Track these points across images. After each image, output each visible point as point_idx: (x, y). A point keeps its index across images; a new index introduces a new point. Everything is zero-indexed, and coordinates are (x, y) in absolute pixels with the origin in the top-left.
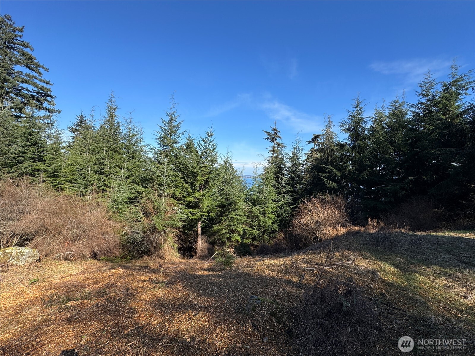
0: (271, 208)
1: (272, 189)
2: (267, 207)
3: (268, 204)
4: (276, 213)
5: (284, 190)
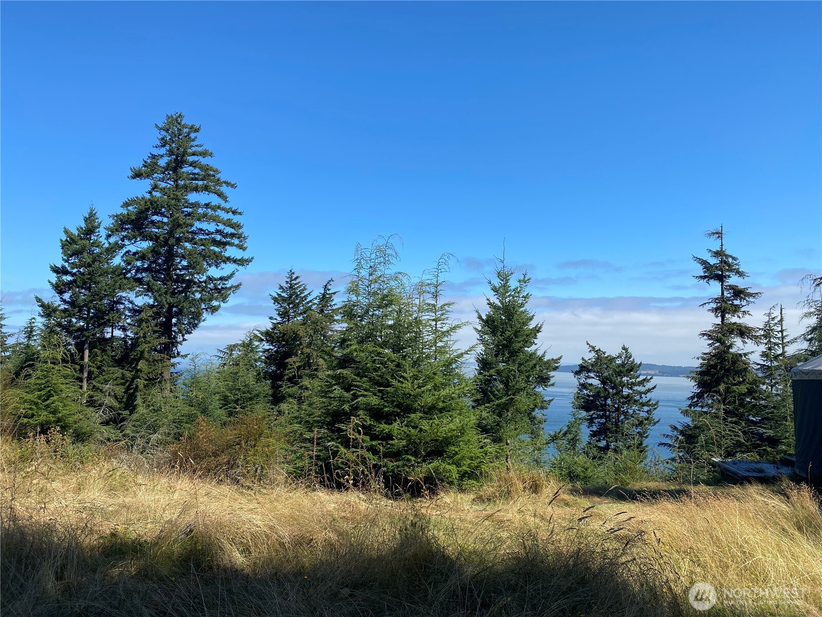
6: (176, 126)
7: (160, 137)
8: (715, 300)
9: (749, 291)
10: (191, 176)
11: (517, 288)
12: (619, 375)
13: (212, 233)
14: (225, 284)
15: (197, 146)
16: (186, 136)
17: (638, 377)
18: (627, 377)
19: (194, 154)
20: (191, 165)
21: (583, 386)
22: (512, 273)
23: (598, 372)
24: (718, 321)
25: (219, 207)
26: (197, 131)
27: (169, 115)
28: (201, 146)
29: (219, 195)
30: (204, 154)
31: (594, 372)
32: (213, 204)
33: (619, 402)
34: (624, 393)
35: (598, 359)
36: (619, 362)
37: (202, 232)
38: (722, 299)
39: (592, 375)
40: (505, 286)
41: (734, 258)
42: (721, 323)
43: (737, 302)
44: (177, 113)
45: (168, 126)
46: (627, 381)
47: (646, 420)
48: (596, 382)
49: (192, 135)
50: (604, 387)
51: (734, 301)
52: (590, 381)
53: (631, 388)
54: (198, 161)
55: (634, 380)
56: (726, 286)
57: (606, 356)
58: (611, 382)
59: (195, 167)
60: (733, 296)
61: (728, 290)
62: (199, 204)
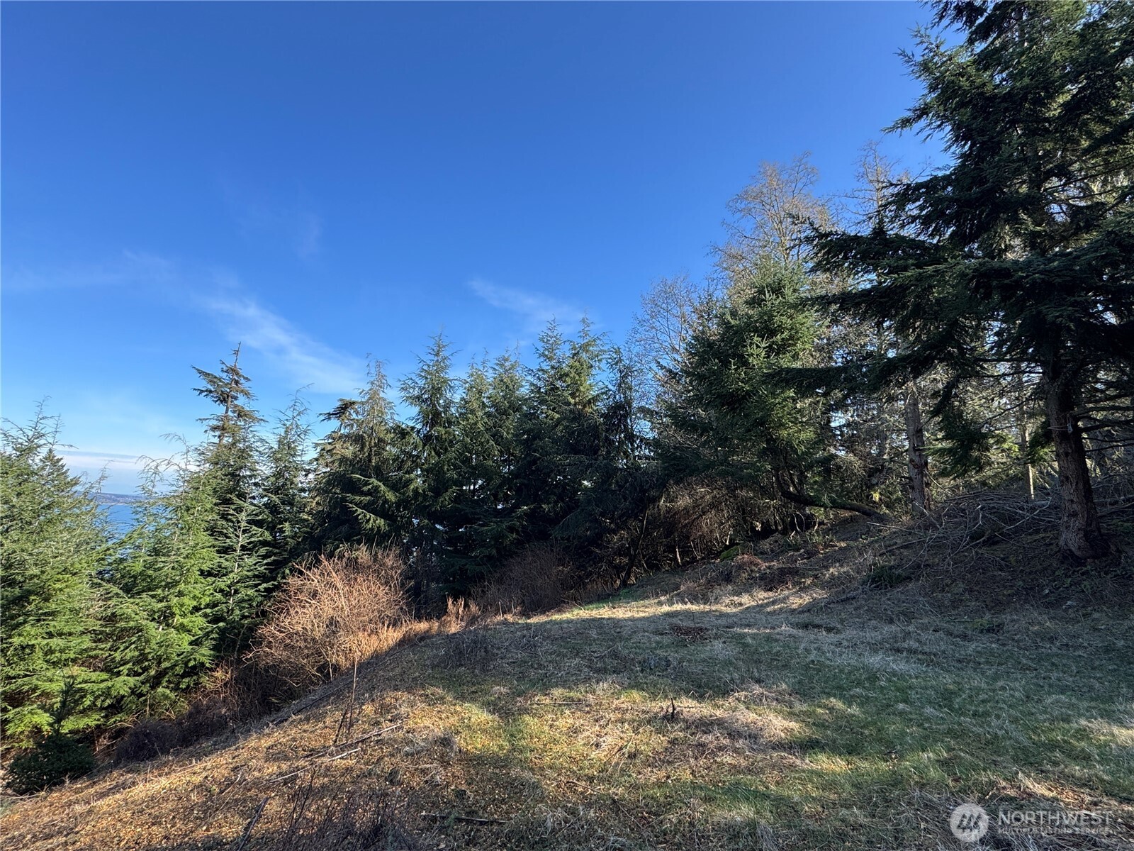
0: (194, 597)
1: (204, 538)
2: (181, 594)
3: (182, 587)
4: (208, 611)
5: (243, 540)
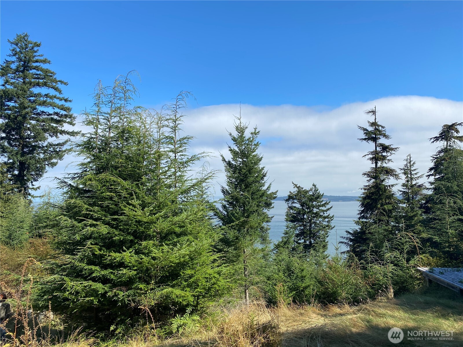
6: (24, 42)
7: (12, 49)
8: (372, 153)
9: (392, 147)
10: (35, 76)
11: (250, 138)
12: (311, 201)
13: (51, 115)
14: (61, 148)
15: (39, 56)
16: (31, 49)
17: (322, 202)
18: (316, 201)
19: (37, 61)
20: (34, 69)
21: (291, 208)
22: (246, 128)
23: (299, 199)
24: (374, 166)
25: (55, 97)
26: (38, 46)
27: (19, 34)
28: (42, 56)
29: (55, 89)
30: (44, 61)
31: (297, 199)
32: (51, 95)
33: (311, 216)
34: (314, 211)
35: (299, 192)
36: (311, 193)
37: (44, 114)
38: (376, 152)
39: (296, 201)
40: (242, 137)
41: (383, 127)
42: (375, 167)
43: (384, 154)
44: (24, 33)
45: (17, 42)
46: (316, 204)
47: (327, 226)
48: (298, 205)
49: (35, 49)
50: (302, 208)
51: (383, 153)
52: (294, 205)
53: (318, 208)
54: (39, 66)
55: (319, 204)
56: (378, 144)
57: (303, 190)
58: (306, 205)
59: (38, 70)
60: (382, 150)
61: (379, 146)
62: (40, 95)
